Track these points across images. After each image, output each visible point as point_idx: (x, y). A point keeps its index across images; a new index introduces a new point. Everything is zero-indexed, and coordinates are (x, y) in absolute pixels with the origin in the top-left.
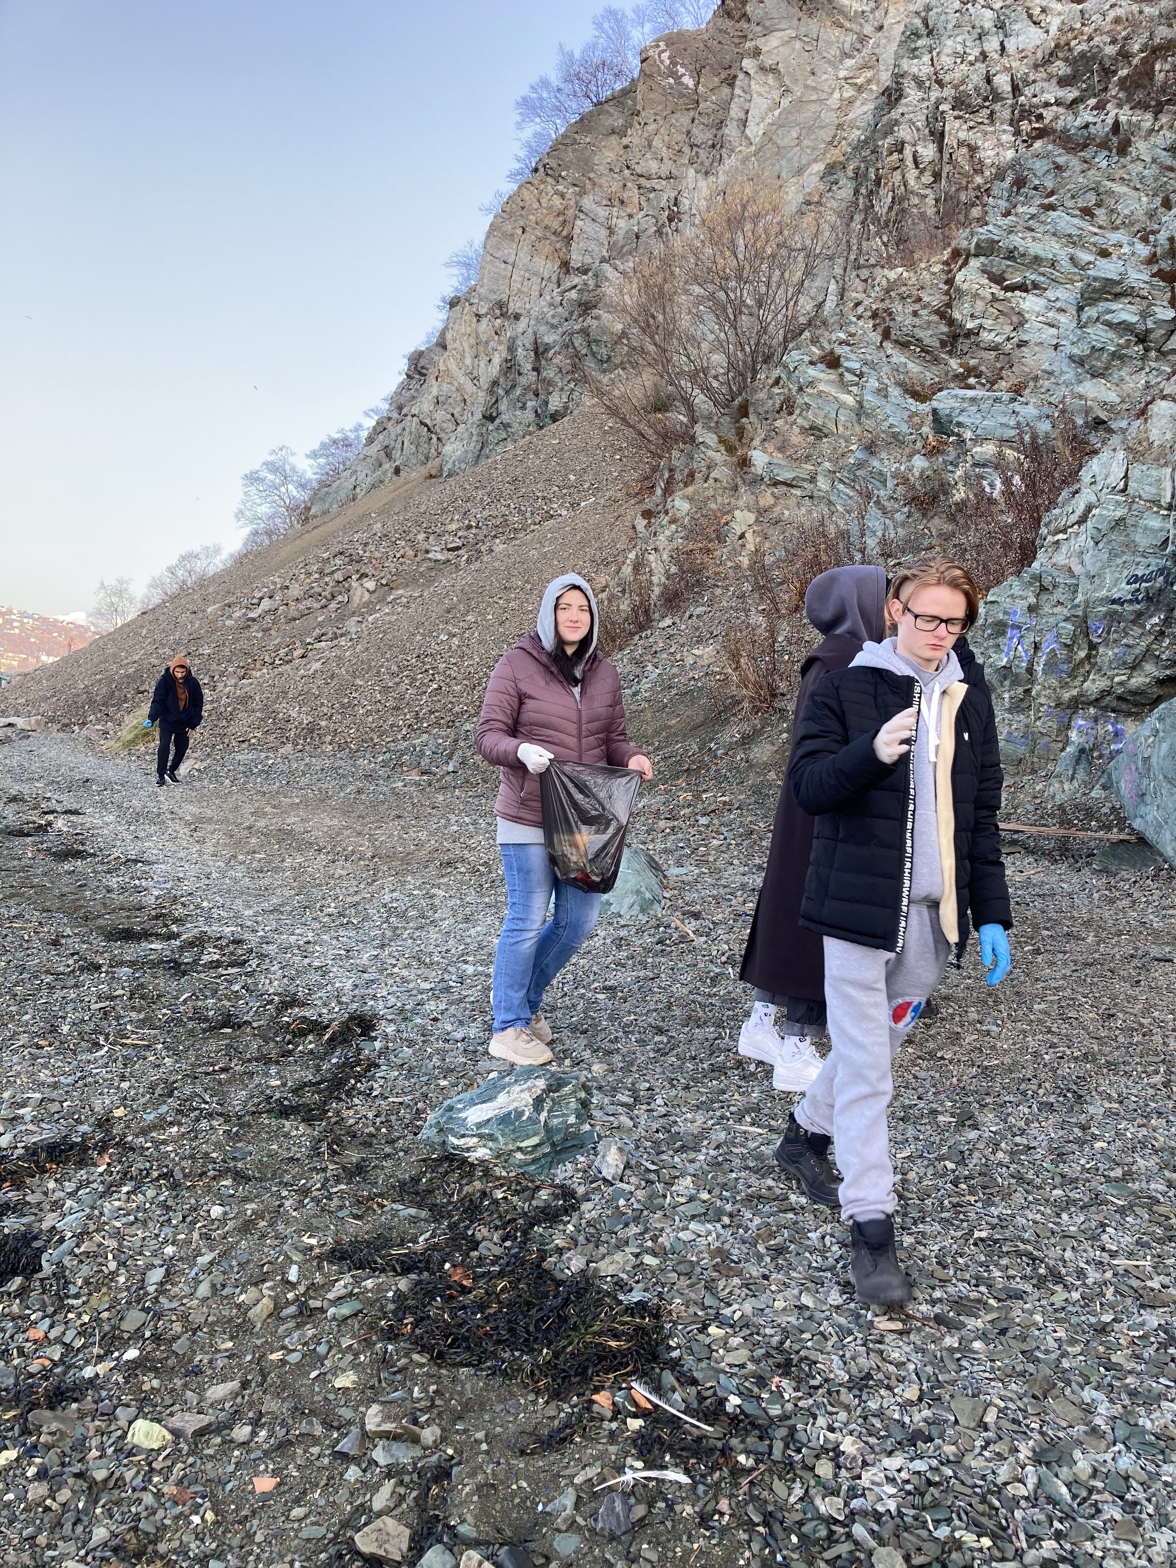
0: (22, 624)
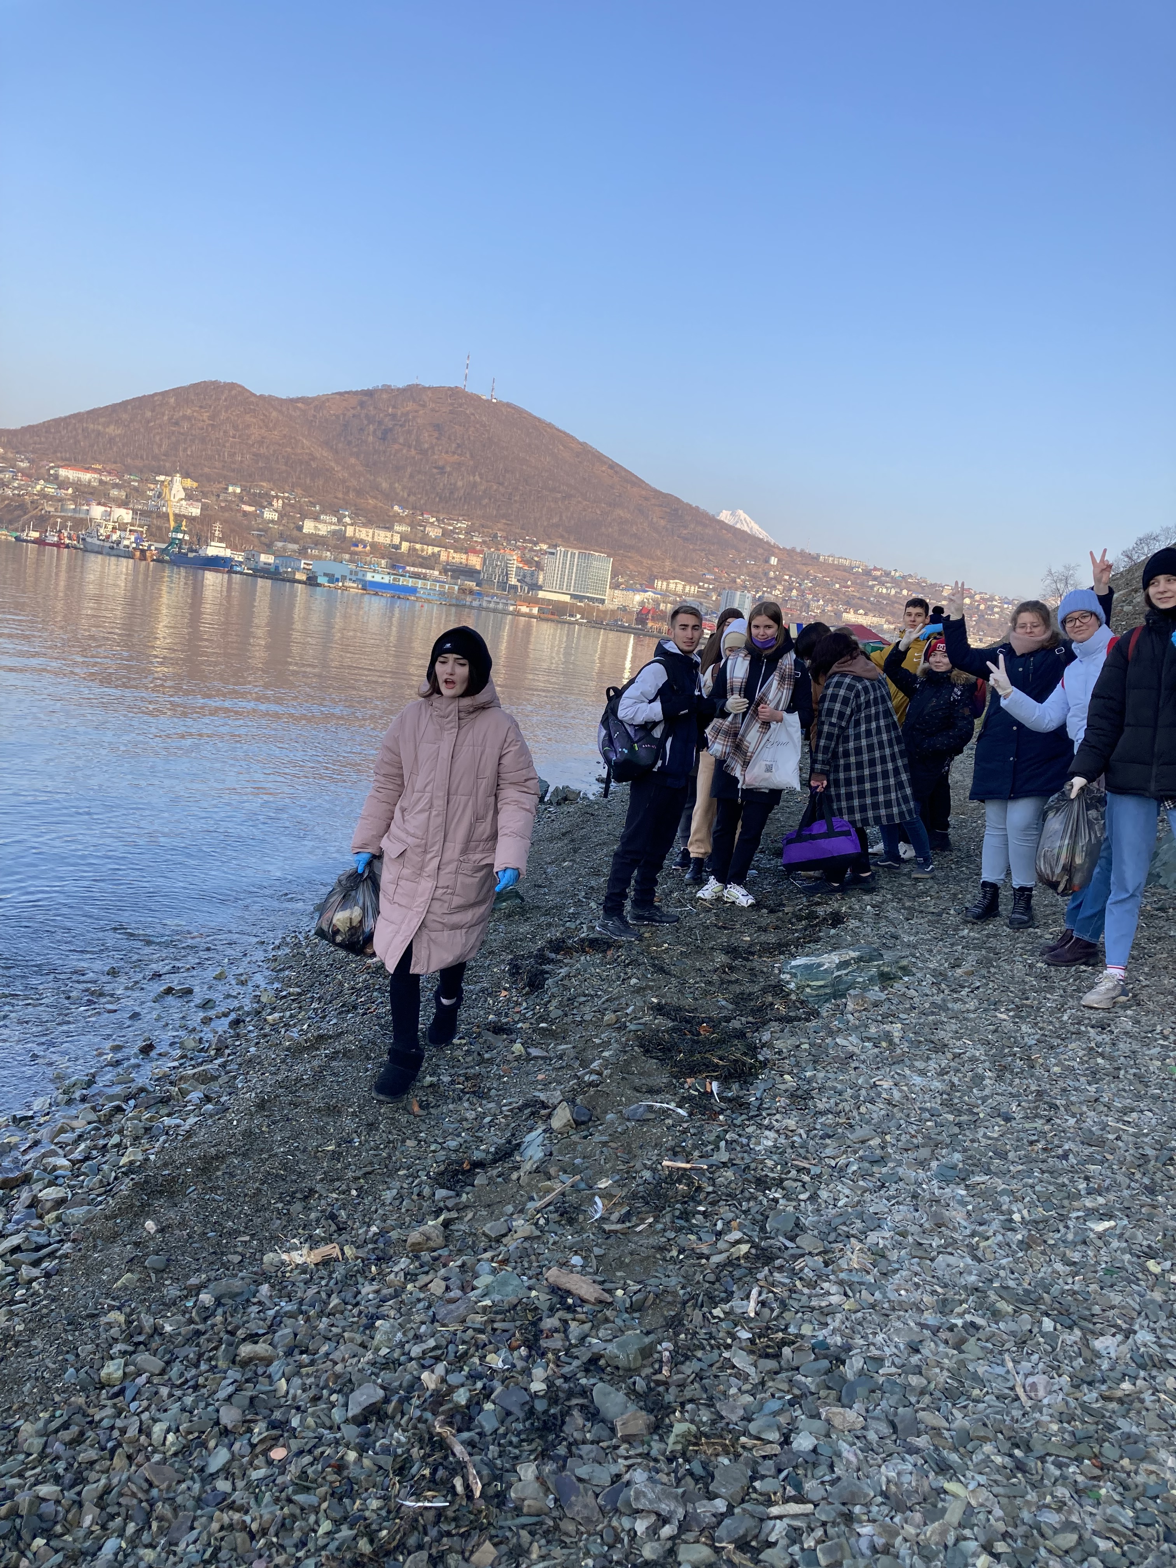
0: (1002, 609)
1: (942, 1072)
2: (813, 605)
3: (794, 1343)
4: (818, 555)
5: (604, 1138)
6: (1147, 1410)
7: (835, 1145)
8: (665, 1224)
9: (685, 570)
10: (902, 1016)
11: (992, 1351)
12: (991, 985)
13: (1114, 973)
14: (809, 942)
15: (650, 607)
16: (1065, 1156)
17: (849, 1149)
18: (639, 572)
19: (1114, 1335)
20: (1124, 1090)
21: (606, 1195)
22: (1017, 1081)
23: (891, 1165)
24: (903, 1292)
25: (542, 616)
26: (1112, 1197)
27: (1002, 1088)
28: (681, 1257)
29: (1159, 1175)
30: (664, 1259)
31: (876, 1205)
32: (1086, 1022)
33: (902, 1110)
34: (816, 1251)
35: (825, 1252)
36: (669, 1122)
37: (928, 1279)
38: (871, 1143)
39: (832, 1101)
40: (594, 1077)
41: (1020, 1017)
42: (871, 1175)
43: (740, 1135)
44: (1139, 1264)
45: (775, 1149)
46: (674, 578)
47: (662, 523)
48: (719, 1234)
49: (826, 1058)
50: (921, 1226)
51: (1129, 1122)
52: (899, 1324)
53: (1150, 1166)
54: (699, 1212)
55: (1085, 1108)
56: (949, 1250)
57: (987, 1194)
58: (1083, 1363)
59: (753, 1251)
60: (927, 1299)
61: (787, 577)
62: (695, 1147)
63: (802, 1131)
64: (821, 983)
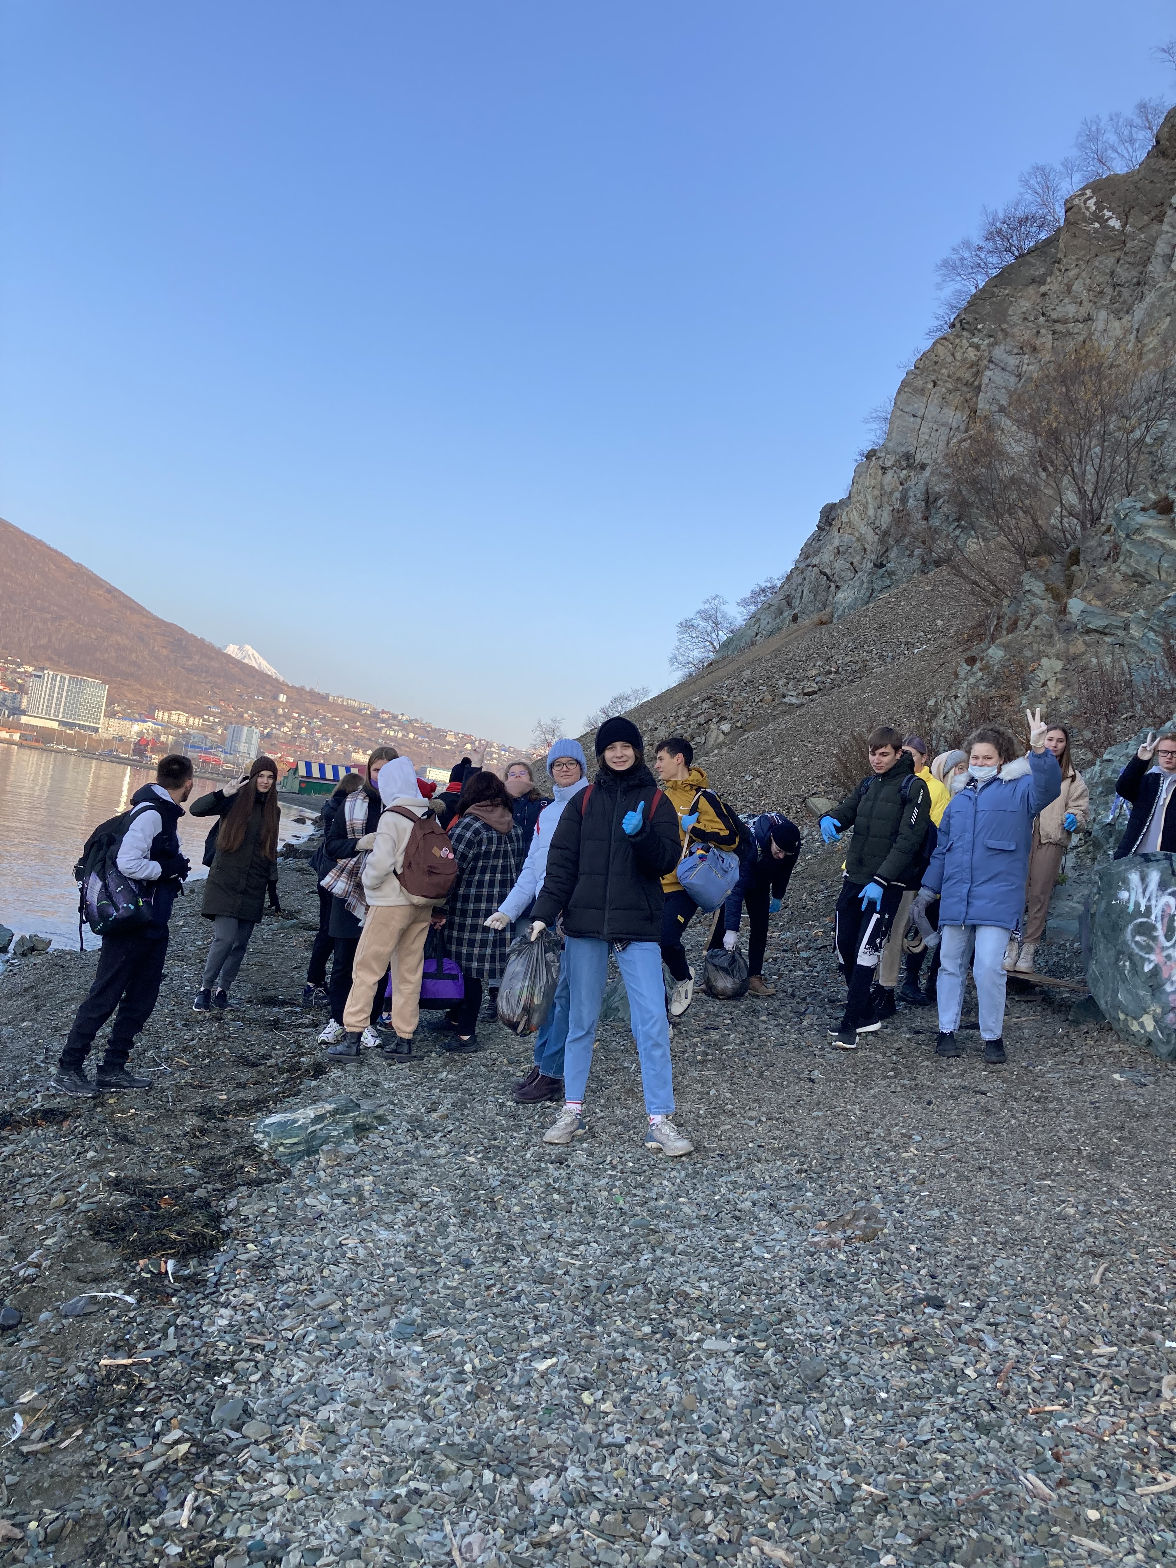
1: (410, 1223)
2: (323, 743)
3: (228, 1549)
4: (328, 696)
5: (34, 1342)
6: (573, 1550)
7: (294, 1314)
8: (95, 1434)
9: (188, 701)
10: (374, 1168)
11: (433, 1516)
12: (464, 1127)
13: (572, 1107)
14: (288, 1097)
15: (150, 738)
16: (517, 1298)
17: (307, 1317)
18: (138, 701)
19: (547, 1476)
20: (575, 1224)
21: (29, 1410)
22: (479, 1225)
23: (350, 1329)
24: (349, 1469)
25: (24, 743)
26: (556, 1333)
27: (466, 1233)
28: (111, 1470)
29: (599, 1304)
30: (91, 1477)
31: (331, 1375)
32: (547, 1158)
33: (365, 1269)
34: (262, 1439)
35: (272, 1438)
36: (114, 1312)
37: (376, 1449)
38: (331, 1307)
39: (295, 1267)
40: (31, 1271)
41: (488, 1159)
42: (329, 1344)
43: (192, 1318)
44: (575, 1398)
45: (232, 1328)
46: (177, 710)
47: (165, 652)
48: (157, 1436)
49: (293, 1221)
50: (374, 1391)
51: (577, 1256)
52: (342, 1506)
53: (592, 1297)
54: (137, 1414)
55: (539, 1247)
56: (400, 1413)
57: (442, 1347)
58: (518, 1512)
59: (193, 1450)
60: (373, 1471)
61: (296, 715)
62: (141, 1338)
63: (260, 1304)
64: (295, 1140)
